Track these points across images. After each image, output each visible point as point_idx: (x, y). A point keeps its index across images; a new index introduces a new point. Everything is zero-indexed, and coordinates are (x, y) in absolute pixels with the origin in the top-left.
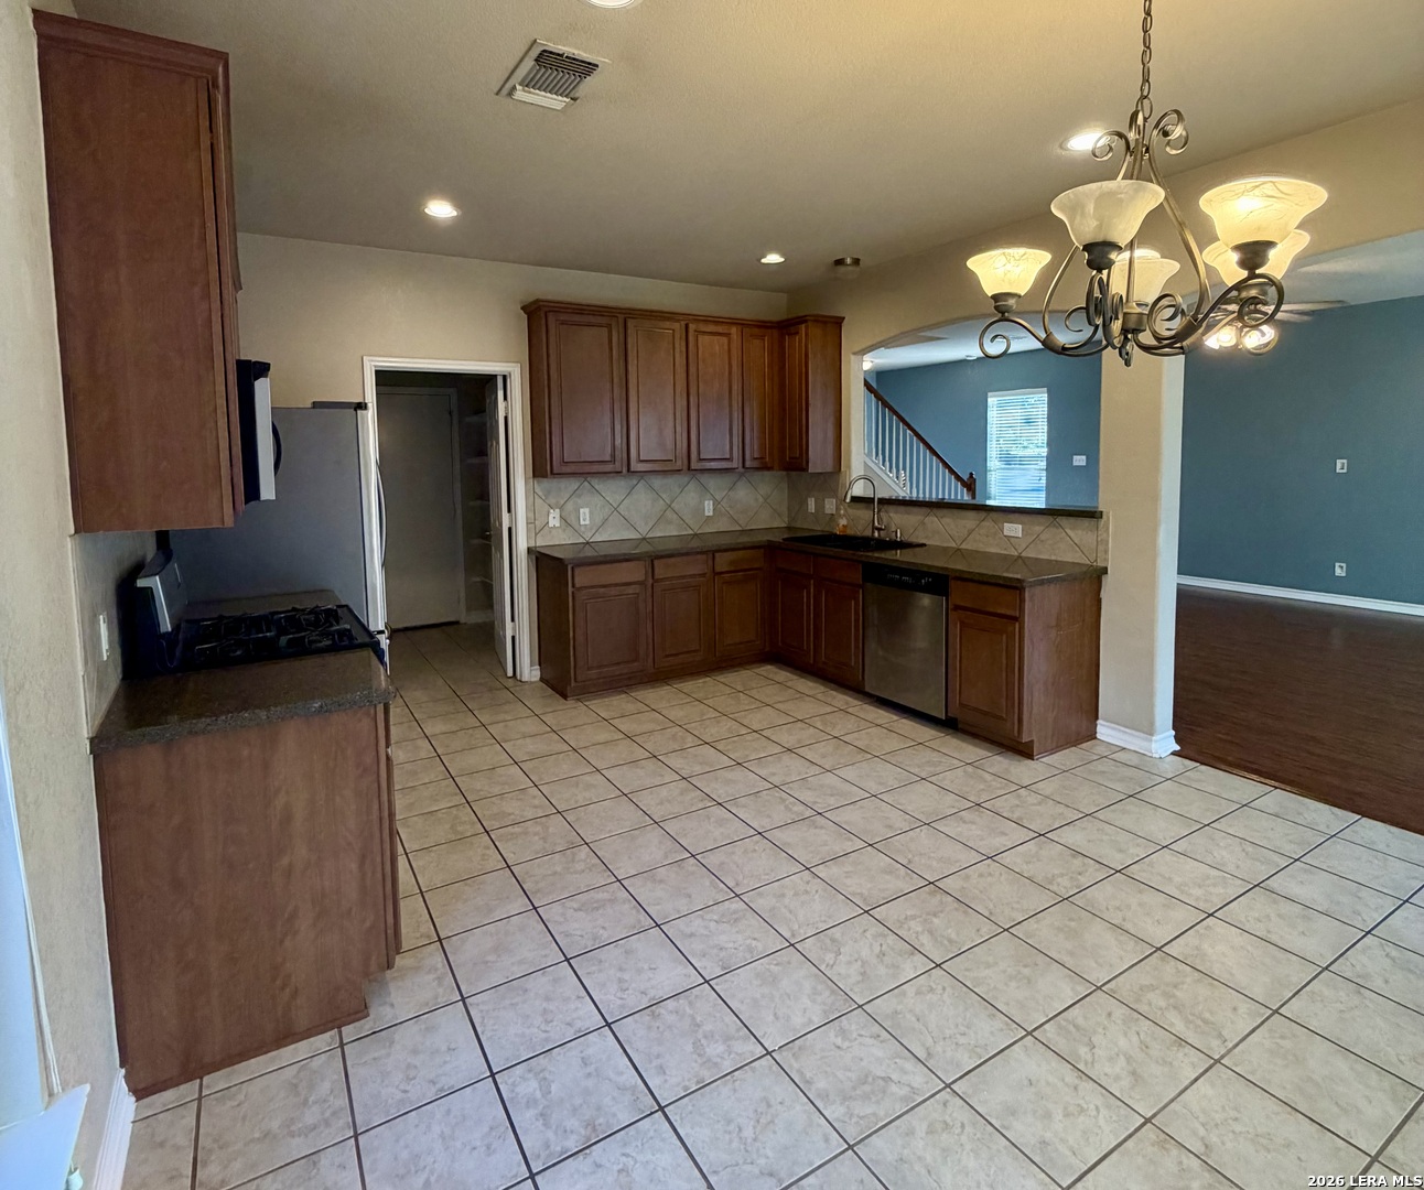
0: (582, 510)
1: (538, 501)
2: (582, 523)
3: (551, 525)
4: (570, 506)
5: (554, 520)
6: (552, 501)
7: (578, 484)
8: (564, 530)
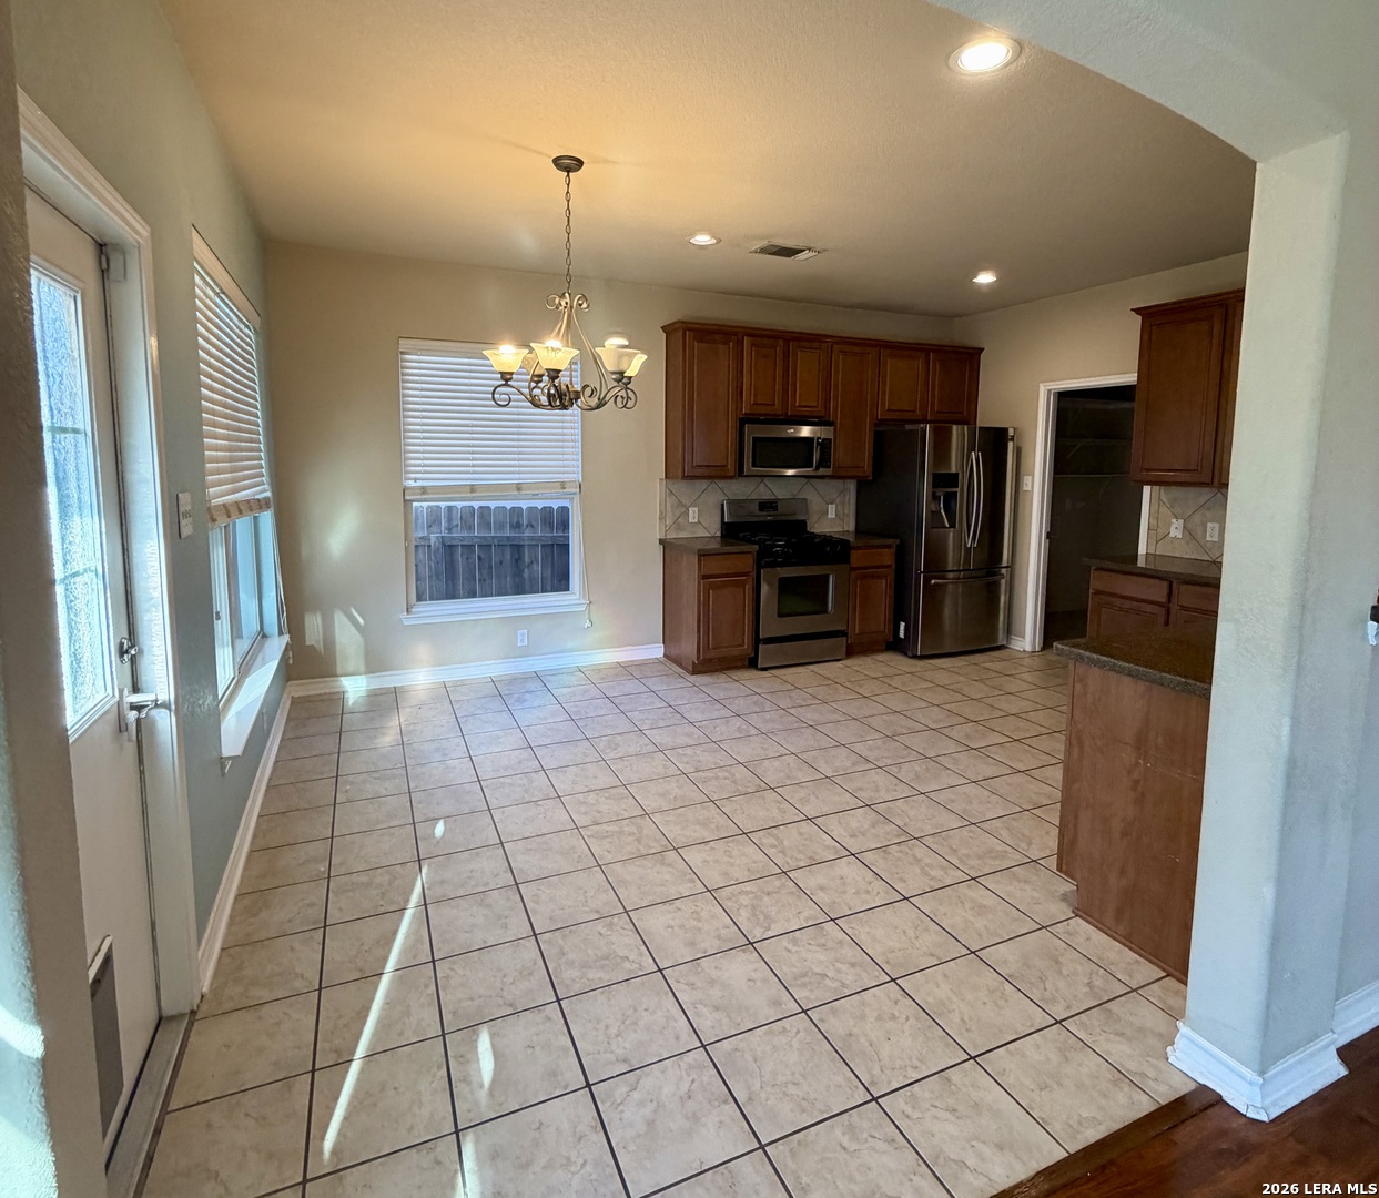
0: (1209, 525)
1: (1164, 509)
2: (1208, 538)
3: (1172, 535)
4: (1197, 518)
5: (1176, 529)
6: (1178, 510)
7: (1209, 497)
8: (1188, 543)
